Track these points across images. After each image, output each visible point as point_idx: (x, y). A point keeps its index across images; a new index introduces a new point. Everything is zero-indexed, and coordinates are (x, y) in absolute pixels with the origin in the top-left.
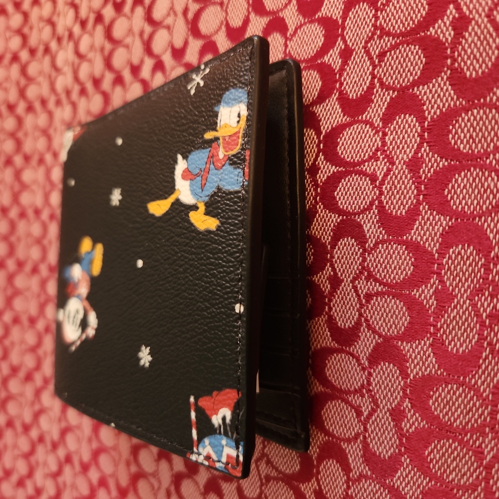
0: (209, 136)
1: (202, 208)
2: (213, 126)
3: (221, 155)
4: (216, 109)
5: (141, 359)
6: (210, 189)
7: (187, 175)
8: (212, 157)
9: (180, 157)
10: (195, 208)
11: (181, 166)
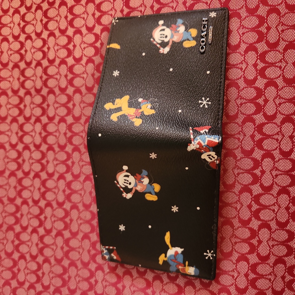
0: (187, 263)
1: (166, 259)
2: (189, 265)
3: (180, 267)
4: (195, 266)
5: (121, 230)
6: (171, 263)
7: (176, 253)
8: (179, 264)
9: (183, 250)
10: (166, 256)
11: (180, 250)
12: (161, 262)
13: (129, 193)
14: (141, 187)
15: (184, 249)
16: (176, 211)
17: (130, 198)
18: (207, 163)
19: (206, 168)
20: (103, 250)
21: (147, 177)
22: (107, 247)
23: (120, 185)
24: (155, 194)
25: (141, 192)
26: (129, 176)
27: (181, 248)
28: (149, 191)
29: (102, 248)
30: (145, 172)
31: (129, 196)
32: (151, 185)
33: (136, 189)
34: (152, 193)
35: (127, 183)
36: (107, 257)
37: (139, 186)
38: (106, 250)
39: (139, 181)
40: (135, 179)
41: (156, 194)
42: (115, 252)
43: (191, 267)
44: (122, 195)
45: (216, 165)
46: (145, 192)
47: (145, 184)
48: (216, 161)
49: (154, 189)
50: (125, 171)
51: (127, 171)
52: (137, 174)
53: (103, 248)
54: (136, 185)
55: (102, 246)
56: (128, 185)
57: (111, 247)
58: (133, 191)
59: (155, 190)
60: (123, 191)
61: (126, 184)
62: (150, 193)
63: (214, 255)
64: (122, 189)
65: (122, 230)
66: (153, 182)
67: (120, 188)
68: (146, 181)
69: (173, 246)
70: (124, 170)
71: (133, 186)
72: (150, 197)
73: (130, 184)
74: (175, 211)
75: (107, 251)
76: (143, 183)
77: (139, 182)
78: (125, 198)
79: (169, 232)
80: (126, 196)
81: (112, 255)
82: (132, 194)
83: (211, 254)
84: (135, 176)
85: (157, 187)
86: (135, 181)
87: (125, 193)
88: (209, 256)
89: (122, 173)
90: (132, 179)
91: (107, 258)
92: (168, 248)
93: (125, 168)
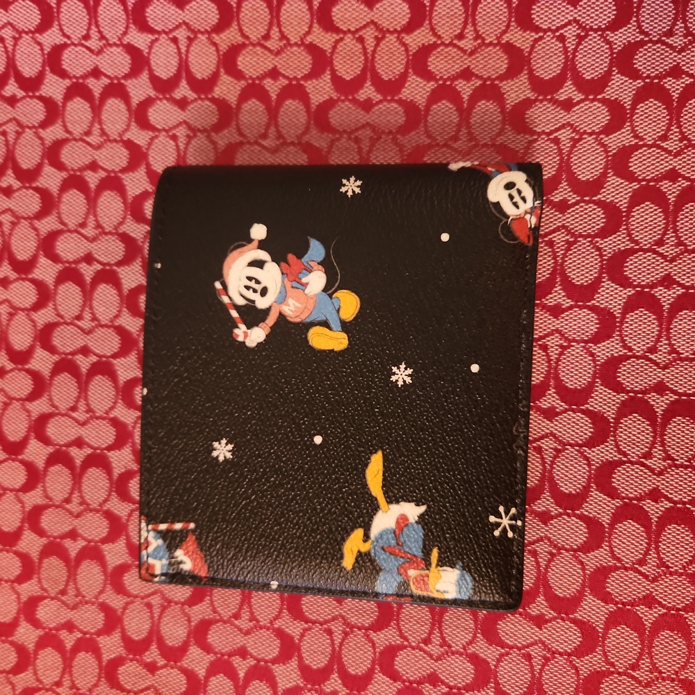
0: (435, 553)
1: (365, 548)
2: (442, 562)
3: (411, 573)
4: (459, 565)
6: (383, 559)
7: (402, 521)
8: (411, 561)
9: (423, 509)
10: (366, 537)
11: (412, 511)
12: (348, 562)
13: (257, 326)
14: (298, 305)
15: (429, 507)
16: (404, 381)
17: (259, 344)
18: (505, 220)
19: (502, 237)
20: (146, 539)
21: (320, 267)
22: (163, 527)
23: (230, 298)
24: (340, 329)
25: (298, 320)
26: (267, 266)
27: (418, 505)
28: (322, 318)
29: (144, 534)
30: (316, 250)
31: (255, 336)
32: (330, 296)
33: (280, 313)
34: (332, 325)
35: (255, 291)
36: (159, 566)
37: (291, 301)
38: (156, 538)
39: (294, 279)
40: (283, 274)
41: (345, 327)
42: (191, 540)
43: (449, 569)
44: (232, 332)
45: (527, 230)
46: (308, 320)
47: (311, 294)
48: (528, 217)
49: (338, 311)
50: (255, 244)
51: (262, 245)
52: (291, 257)
53: (148, 531)
54: (282, 298)
55: (143, 524)
56: (256, 297)
57: (178, 526)
58: (271, 319)
59: (341, 313)
60: (239, 320)
61: (250, 295)
62: (325, 324)
63: (519, 523)
64: (234, 314)
65: (221, 459)
66: (337, 284)
67: (229, 306)
68: (316, 280)
69: (392, 499)
70: (253, 240)
71: (273, 300)
72: (322, 340)
73: (264, 292)
74: (400, 383)
75: (160, 542)
76: (307, 291)
77: (292, 287)
78: (244, 343)
79: (380, 453)
80: (246, 335)
81: (180, 554)
82: (268, 330)
83: (511, 519)
84: (283, 264)
85: (349, 304)
86: (283, 282)
87: (243, 327)
88: (505, 528)
89: (245, 252)
90: (271, 275)
91: (158, 571)
92: (375, 508)
93: (259, 231)
